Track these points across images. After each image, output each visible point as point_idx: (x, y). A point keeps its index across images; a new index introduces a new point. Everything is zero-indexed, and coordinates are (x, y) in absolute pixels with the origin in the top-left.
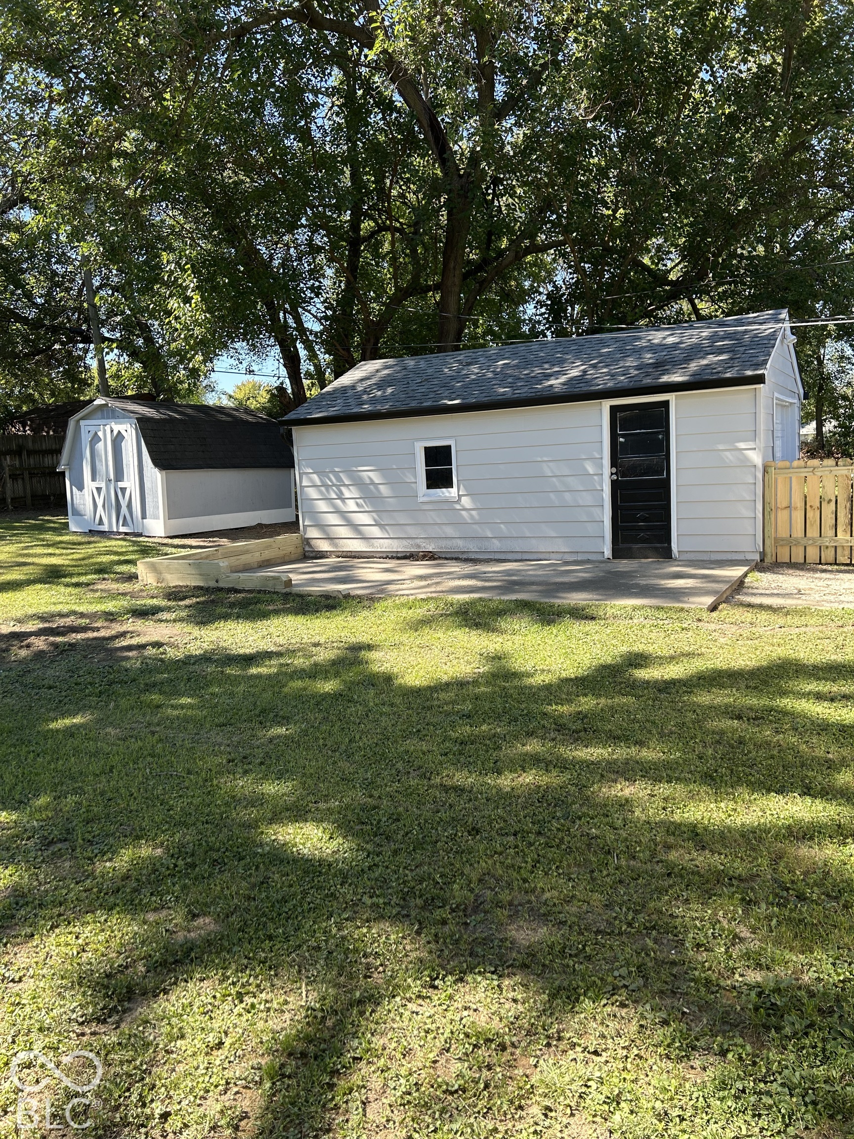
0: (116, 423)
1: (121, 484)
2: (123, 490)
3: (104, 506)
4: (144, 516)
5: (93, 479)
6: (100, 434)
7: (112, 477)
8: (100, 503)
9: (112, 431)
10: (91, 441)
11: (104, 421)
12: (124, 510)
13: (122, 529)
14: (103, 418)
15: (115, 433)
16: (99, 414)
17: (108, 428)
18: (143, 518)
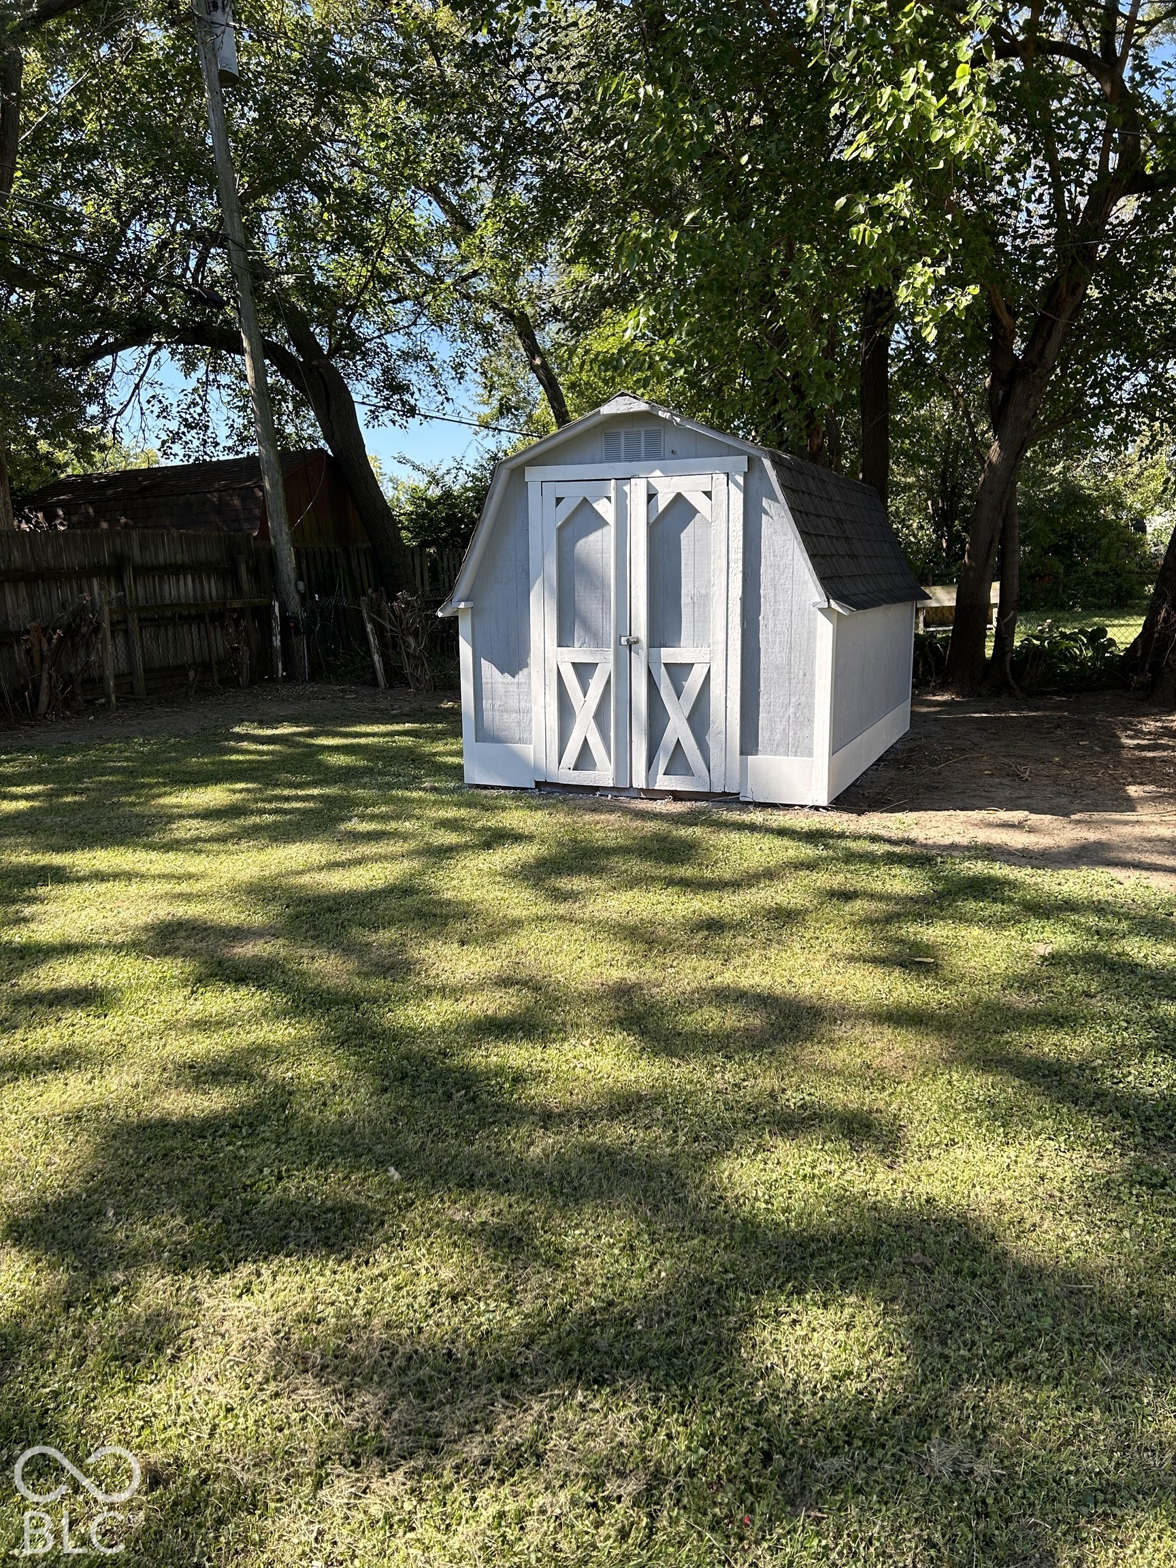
0: (667, 473)
1: (668, 655)
2: (678, 672)
3: (600, 716)
4: (749, 743)
5: (564, 639)
6: (606, 509)
7: (640, 629)
8: (585, 705)
9: (651, 497)
10: (560, 529)
11: (621, 468)
12: (678, 728)
13: (664, 783)
14: (612, 457)
15: (663, 502)
16: (598, 447)
17: (637, 491)
18: (744, 752)
